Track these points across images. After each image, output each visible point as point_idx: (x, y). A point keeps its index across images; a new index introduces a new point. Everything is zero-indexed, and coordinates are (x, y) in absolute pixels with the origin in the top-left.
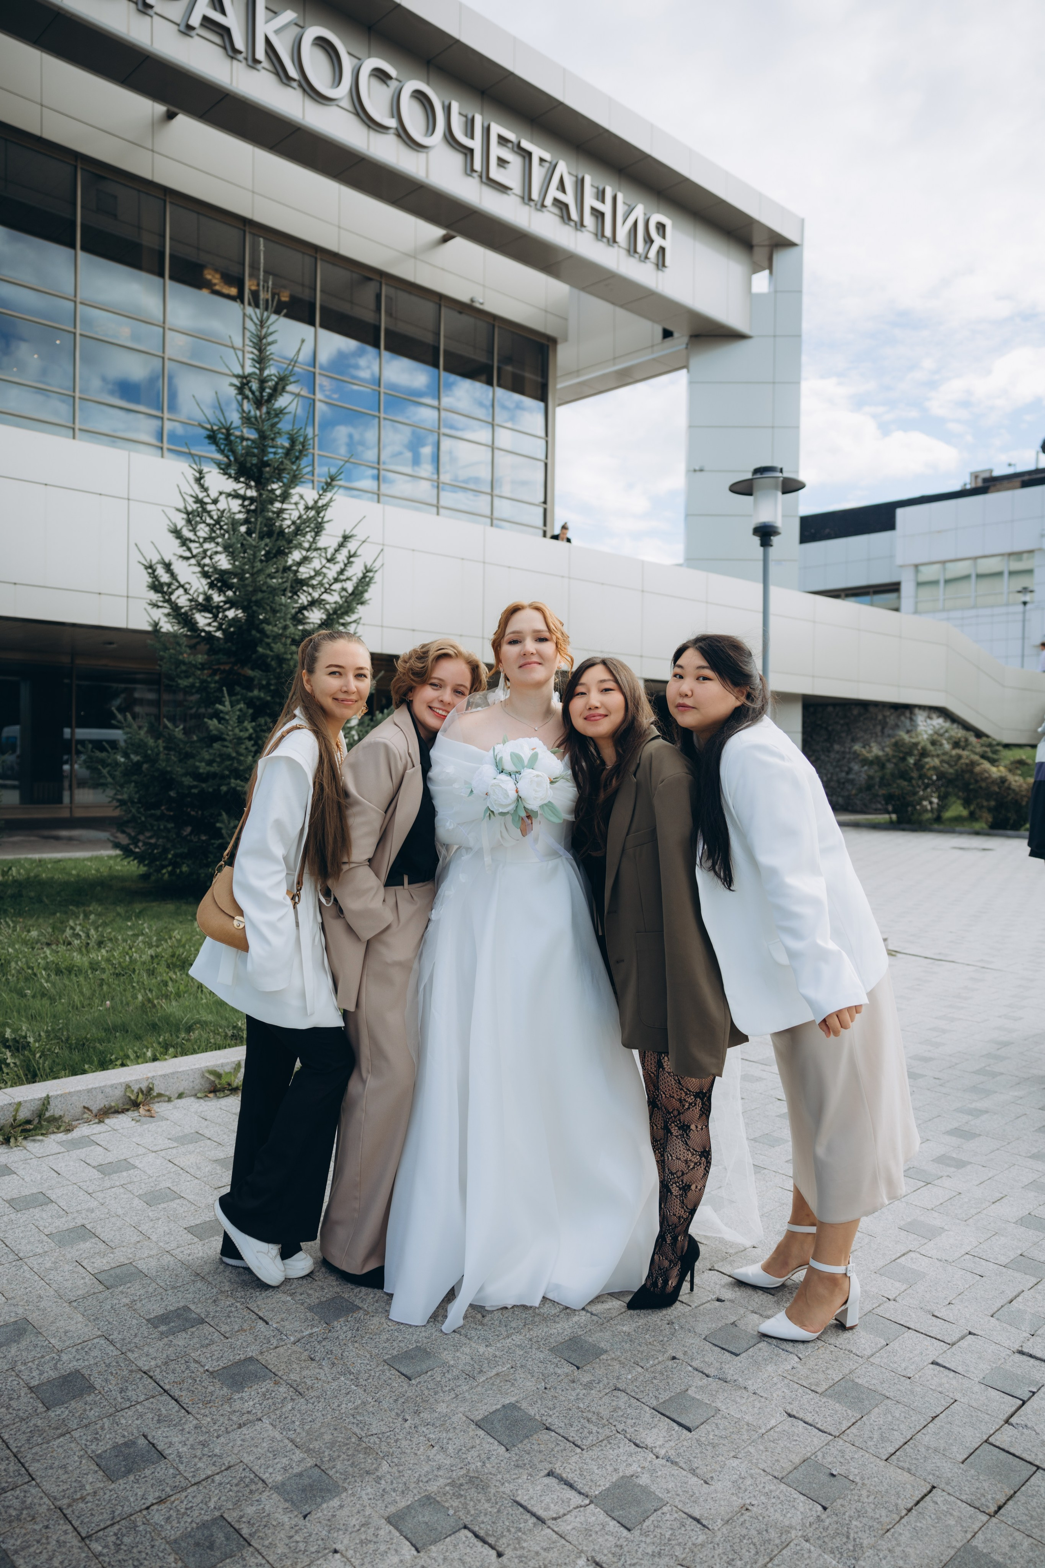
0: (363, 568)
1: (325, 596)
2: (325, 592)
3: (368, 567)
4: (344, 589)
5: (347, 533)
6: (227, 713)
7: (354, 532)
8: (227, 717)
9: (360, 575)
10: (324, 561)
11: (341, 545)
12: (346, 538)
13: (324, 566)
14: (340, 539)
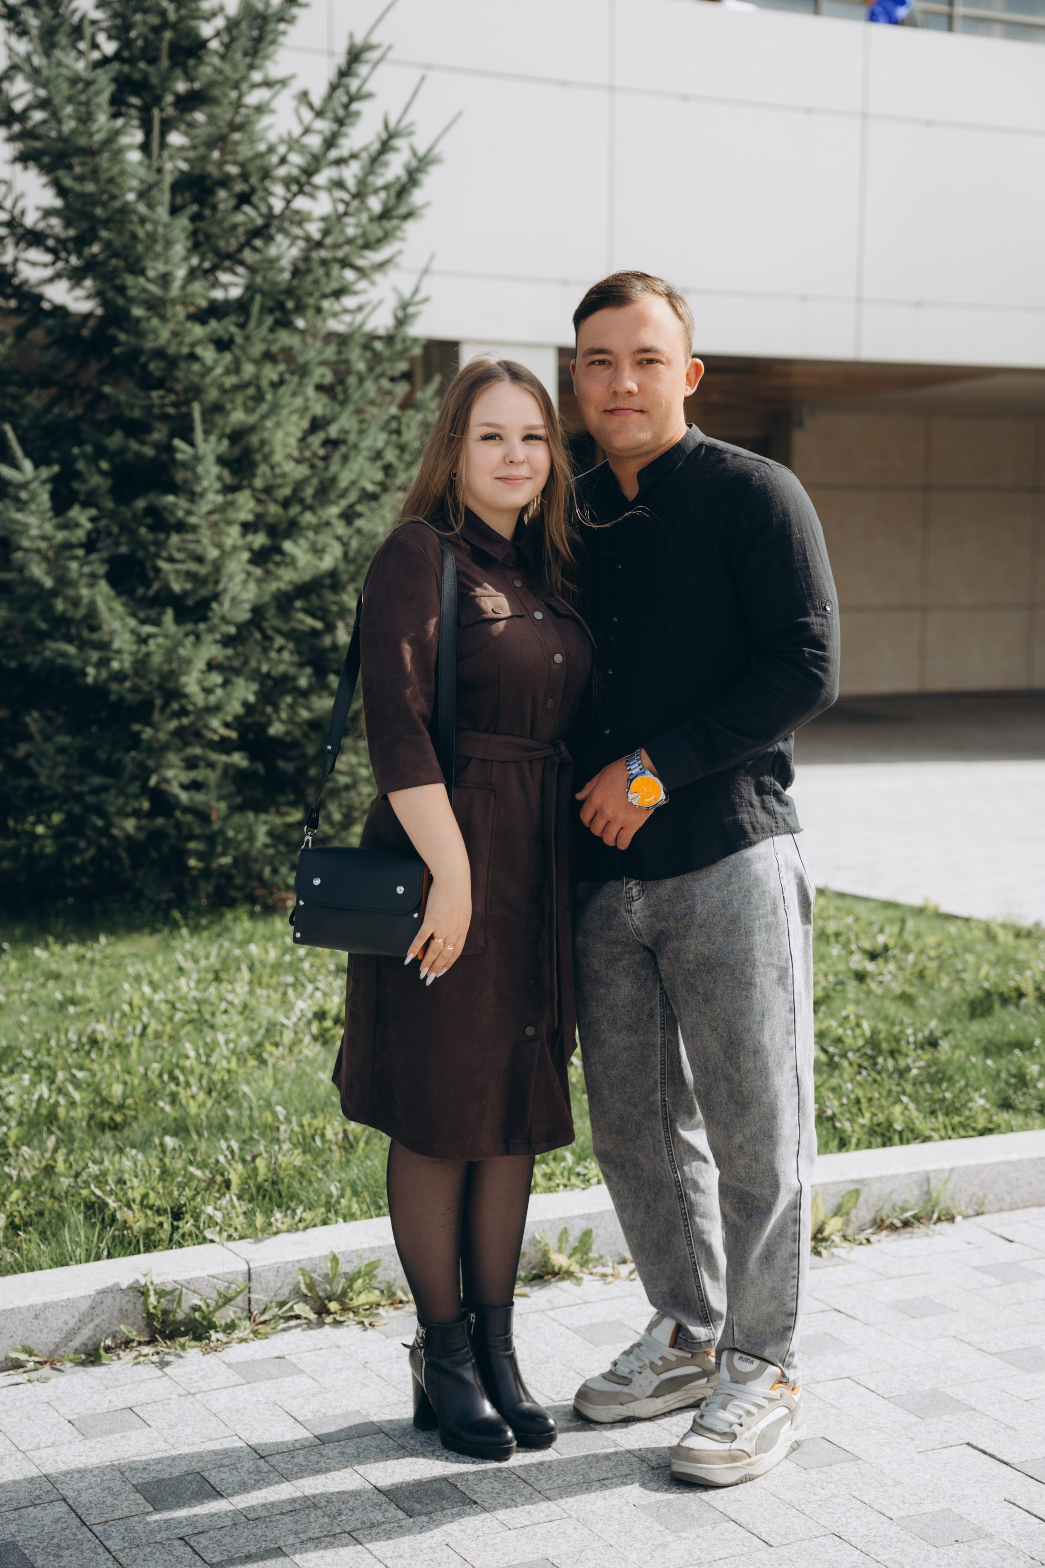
0: (379, 127)
1: (301, 203)
2: (301, 191)
3: (392, 124)
4: (339, 184)
5: (359, 40)
6: (24, 486)
7: (374, 39)
8: (24, 495)
9: (376, 146)
10: (307, 115)
11: (345, 73)
12: (355, 56)
13: (307, 131)
14: (341, 59)
